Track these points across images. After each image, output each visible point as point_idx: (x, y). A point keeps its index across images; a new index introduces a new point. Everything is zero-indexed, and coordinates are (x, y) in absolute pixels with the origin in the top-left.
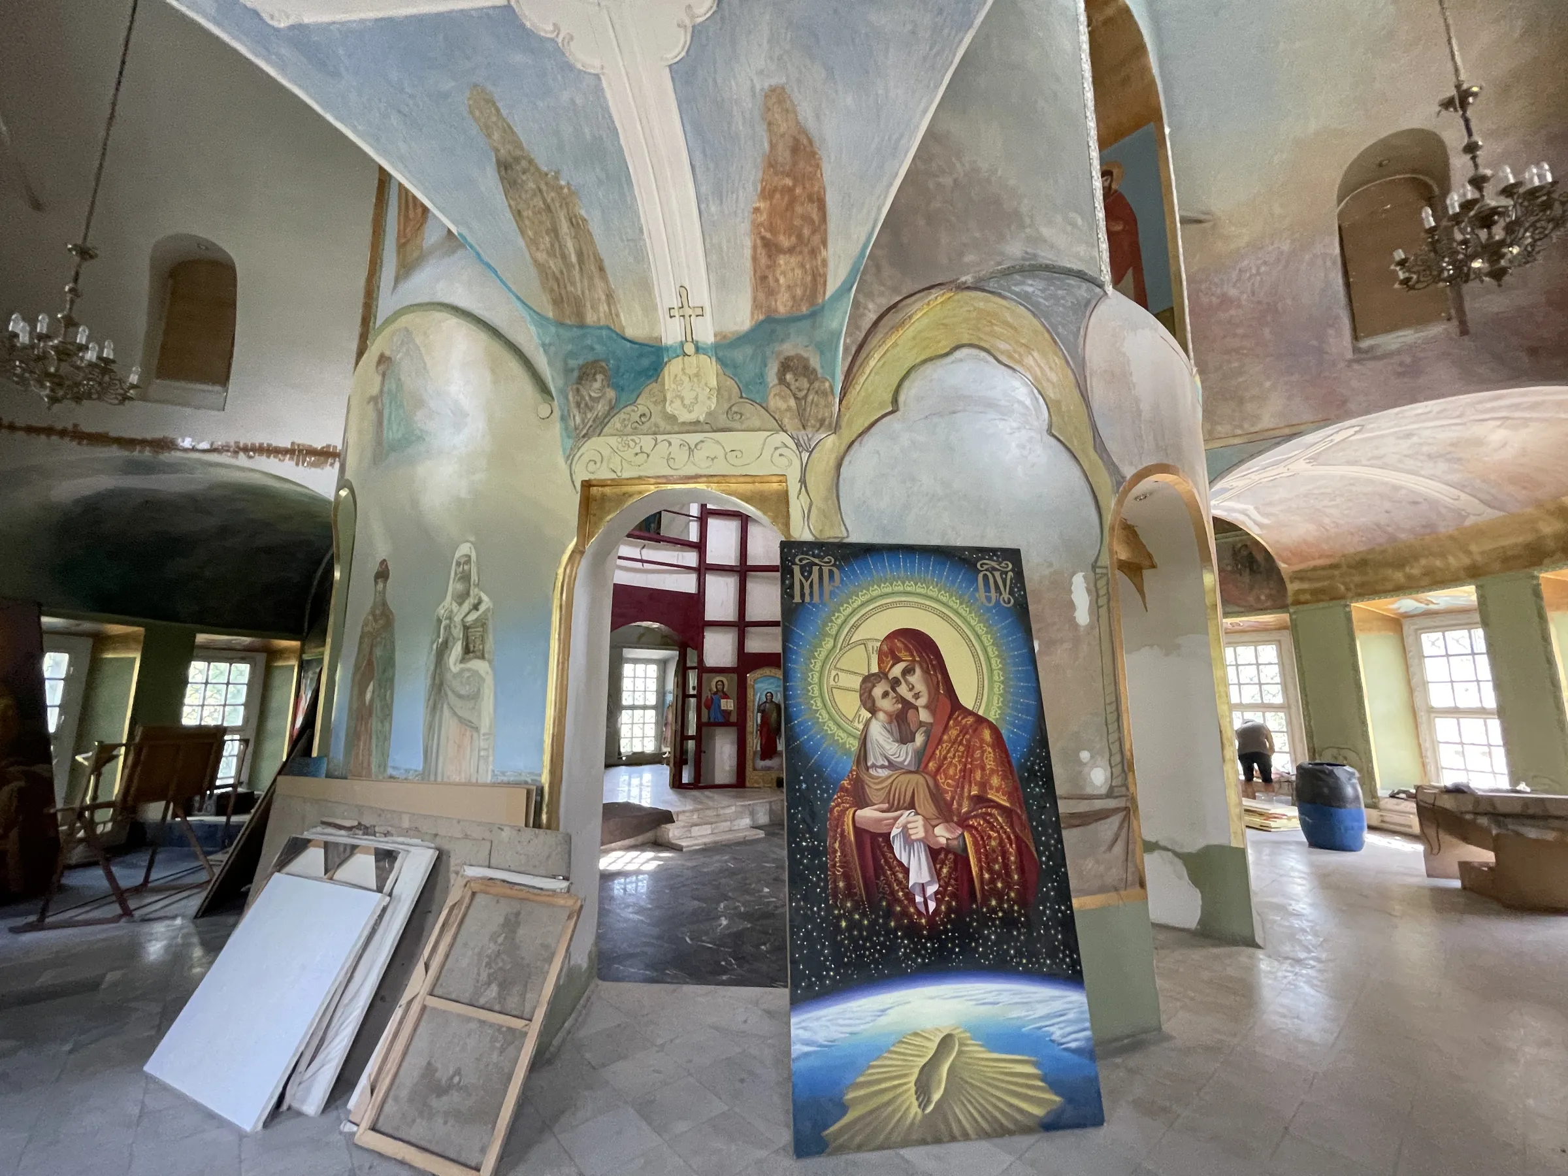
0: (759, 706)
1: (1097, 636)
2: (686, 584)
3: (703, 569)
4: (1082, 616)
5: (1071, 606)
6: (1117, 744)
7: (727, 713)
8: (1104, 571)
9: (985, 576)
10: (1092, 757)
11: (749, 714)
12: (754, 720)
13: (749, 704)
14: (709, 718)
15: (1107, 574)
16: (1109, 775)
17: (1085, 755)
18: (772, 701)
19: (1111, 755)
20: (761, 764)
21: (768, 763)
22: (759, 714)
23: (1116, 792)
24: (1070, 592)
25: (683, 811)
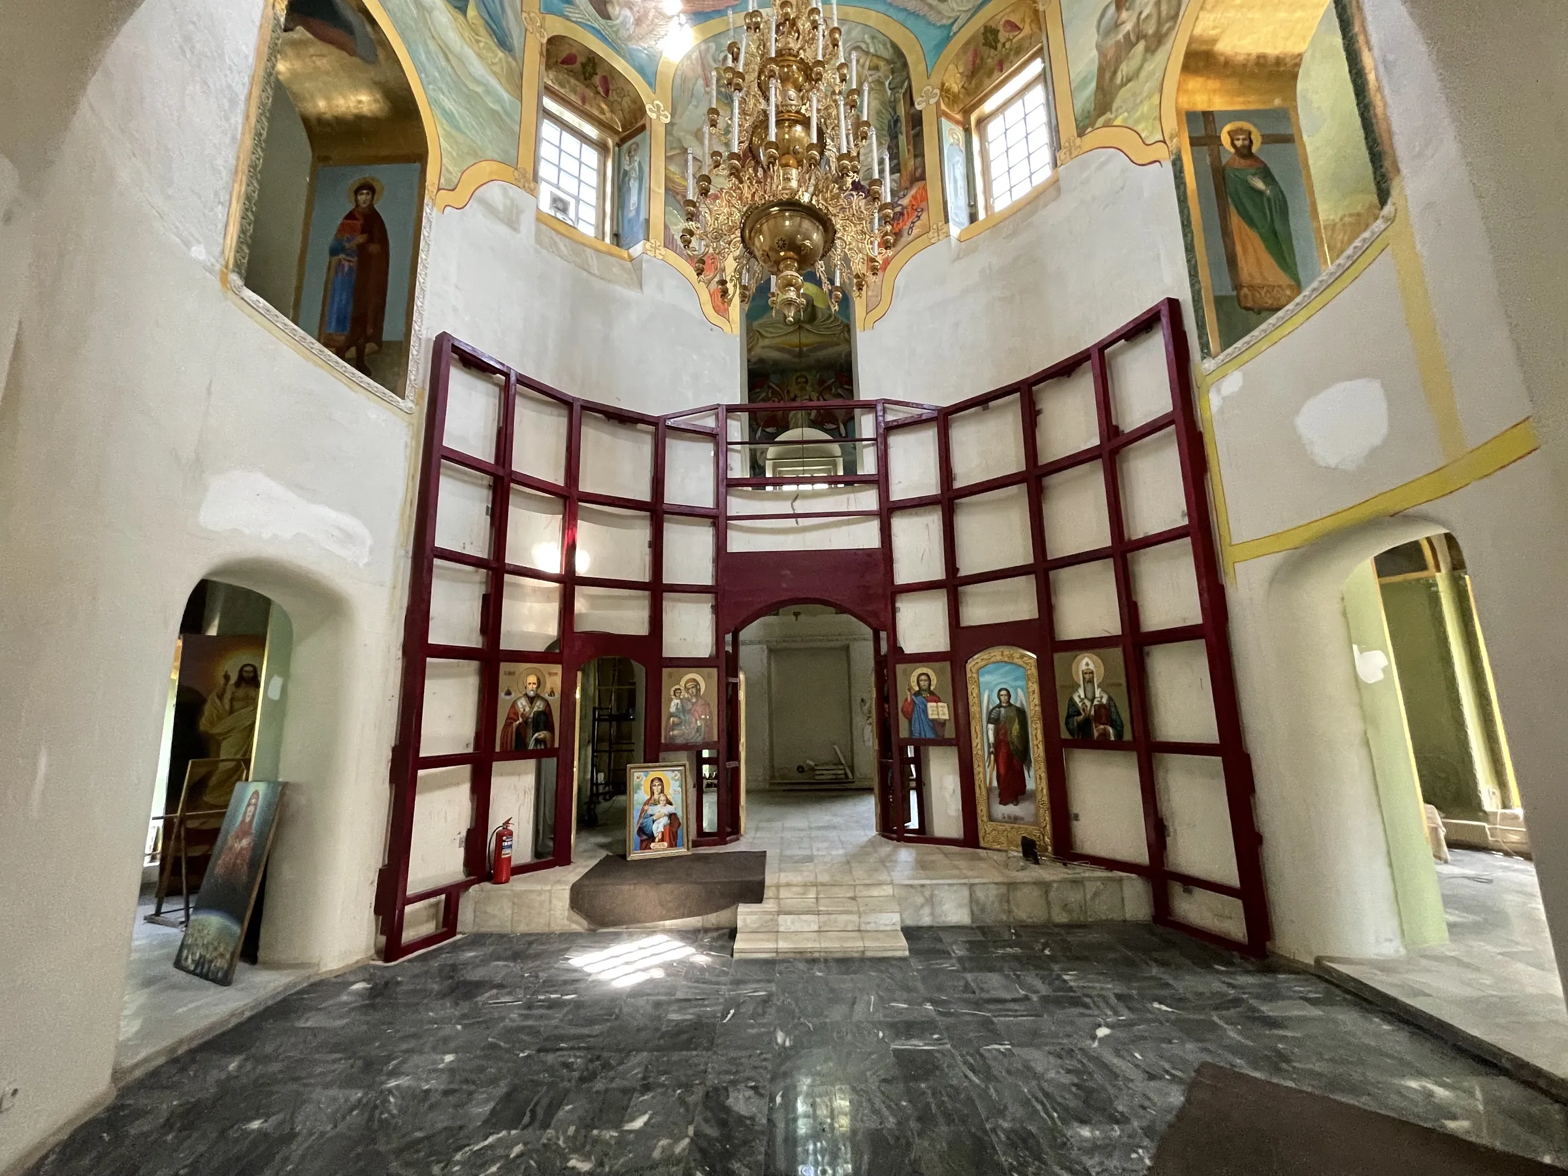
0: (990, 713)
2: (867, 536)
3: (887, 511)
7: (938, 724)
11: (974, 724)
12: (984, 736)
13: (973, 709)
14: (911, 732)
18: (1010, 705)
20: (1002, 810)
21: (1011, 809)
22: (991, 726)
25: (788, 885)
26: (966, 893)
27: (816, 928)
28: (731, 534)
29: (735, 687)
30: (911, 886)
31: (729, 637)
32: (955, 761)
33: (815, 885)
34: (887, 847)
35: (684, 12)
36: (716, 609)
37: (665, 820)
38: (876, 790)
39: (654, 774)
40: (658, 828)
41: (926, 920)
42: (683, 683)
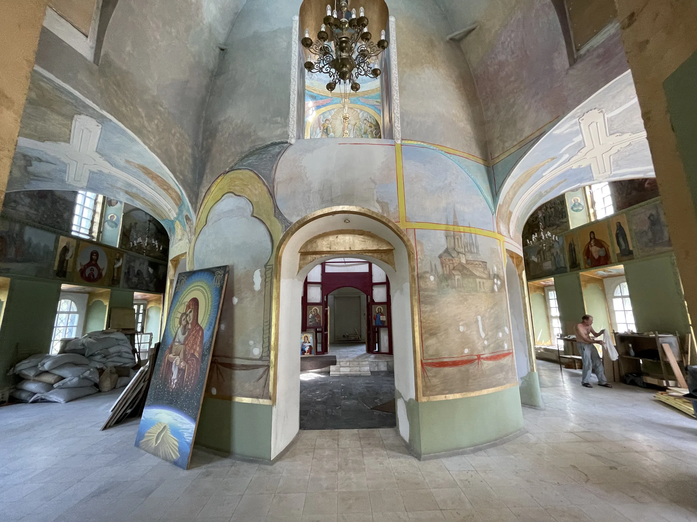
1: (264, 295)
2: (364, 268)
4: (257, 286)
5: (253, 283)
6: (267, 339)
7: (383, 322)
8: (271, 267)
9: (216, 277)
10: (254, 344)
14: (376, 324)
15: (272, 268)
16: (261, 351)
17: (251, 342)
19: (263, 343)
23: (264, 358)
24: (253, 278)
25: (342, 361)
26: (386, 363)
27: (349, 370)
28: (326, 267)
29: (327, 311)
30: (373, 362)
31: (325, 297)
32: (387, 332)
33: (349, 361)
34: (368, 355)
35: (314, 106)
36: (322, 289)
37: (308, 347)
38: (366, 343)
39: (305, 335)
40: (307, 349)
41: (376, 370)
42: (313, 310)
